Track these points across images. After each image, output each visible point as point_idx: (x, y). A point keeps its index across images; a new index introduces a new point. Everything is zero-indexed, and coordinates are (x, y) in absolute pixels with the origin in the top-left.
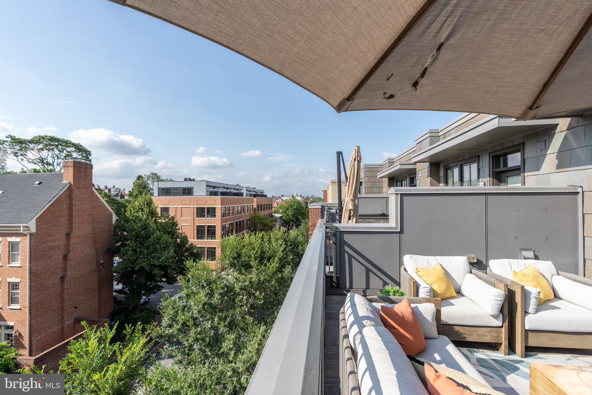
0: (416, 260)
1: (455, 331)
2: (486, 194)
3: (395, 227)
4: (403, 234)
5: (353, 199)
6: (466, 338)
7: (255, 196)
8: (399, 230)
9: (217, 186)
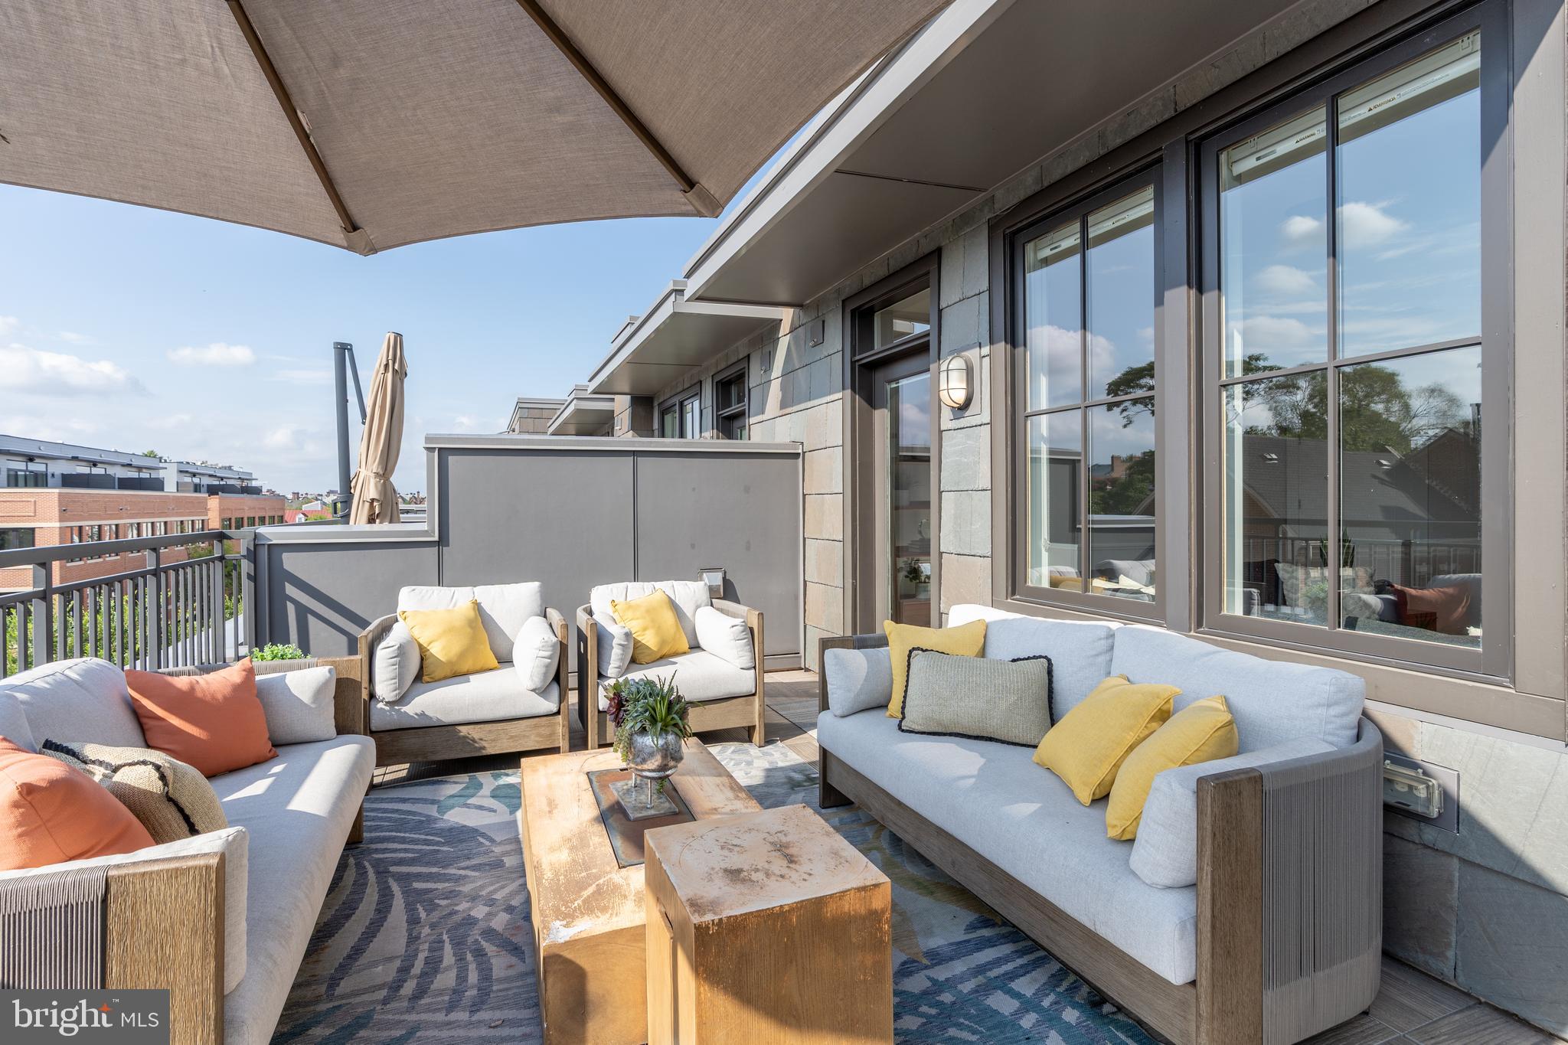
0: (423, 597)
1: (460, 738)
2: (634, 453)
3: (426, 531)
4: (448, 546)
5: (381, 473)
6: (484, 748)
7: (212, 490)
8: (436, 538)
9: (104, 458)
